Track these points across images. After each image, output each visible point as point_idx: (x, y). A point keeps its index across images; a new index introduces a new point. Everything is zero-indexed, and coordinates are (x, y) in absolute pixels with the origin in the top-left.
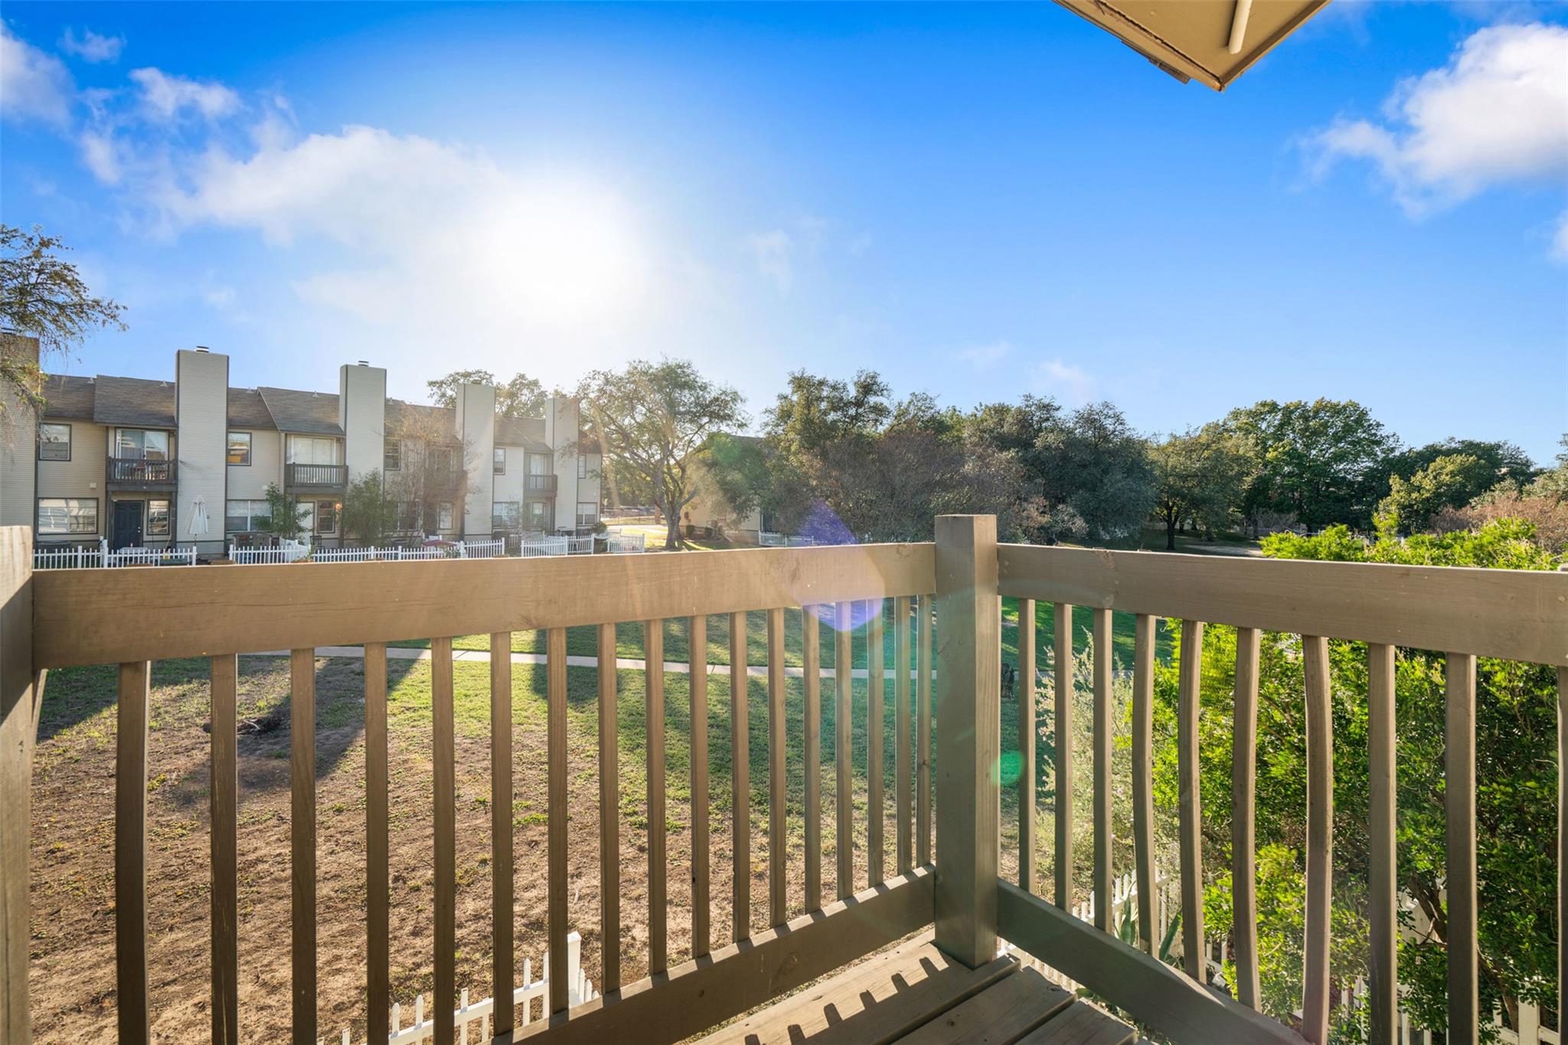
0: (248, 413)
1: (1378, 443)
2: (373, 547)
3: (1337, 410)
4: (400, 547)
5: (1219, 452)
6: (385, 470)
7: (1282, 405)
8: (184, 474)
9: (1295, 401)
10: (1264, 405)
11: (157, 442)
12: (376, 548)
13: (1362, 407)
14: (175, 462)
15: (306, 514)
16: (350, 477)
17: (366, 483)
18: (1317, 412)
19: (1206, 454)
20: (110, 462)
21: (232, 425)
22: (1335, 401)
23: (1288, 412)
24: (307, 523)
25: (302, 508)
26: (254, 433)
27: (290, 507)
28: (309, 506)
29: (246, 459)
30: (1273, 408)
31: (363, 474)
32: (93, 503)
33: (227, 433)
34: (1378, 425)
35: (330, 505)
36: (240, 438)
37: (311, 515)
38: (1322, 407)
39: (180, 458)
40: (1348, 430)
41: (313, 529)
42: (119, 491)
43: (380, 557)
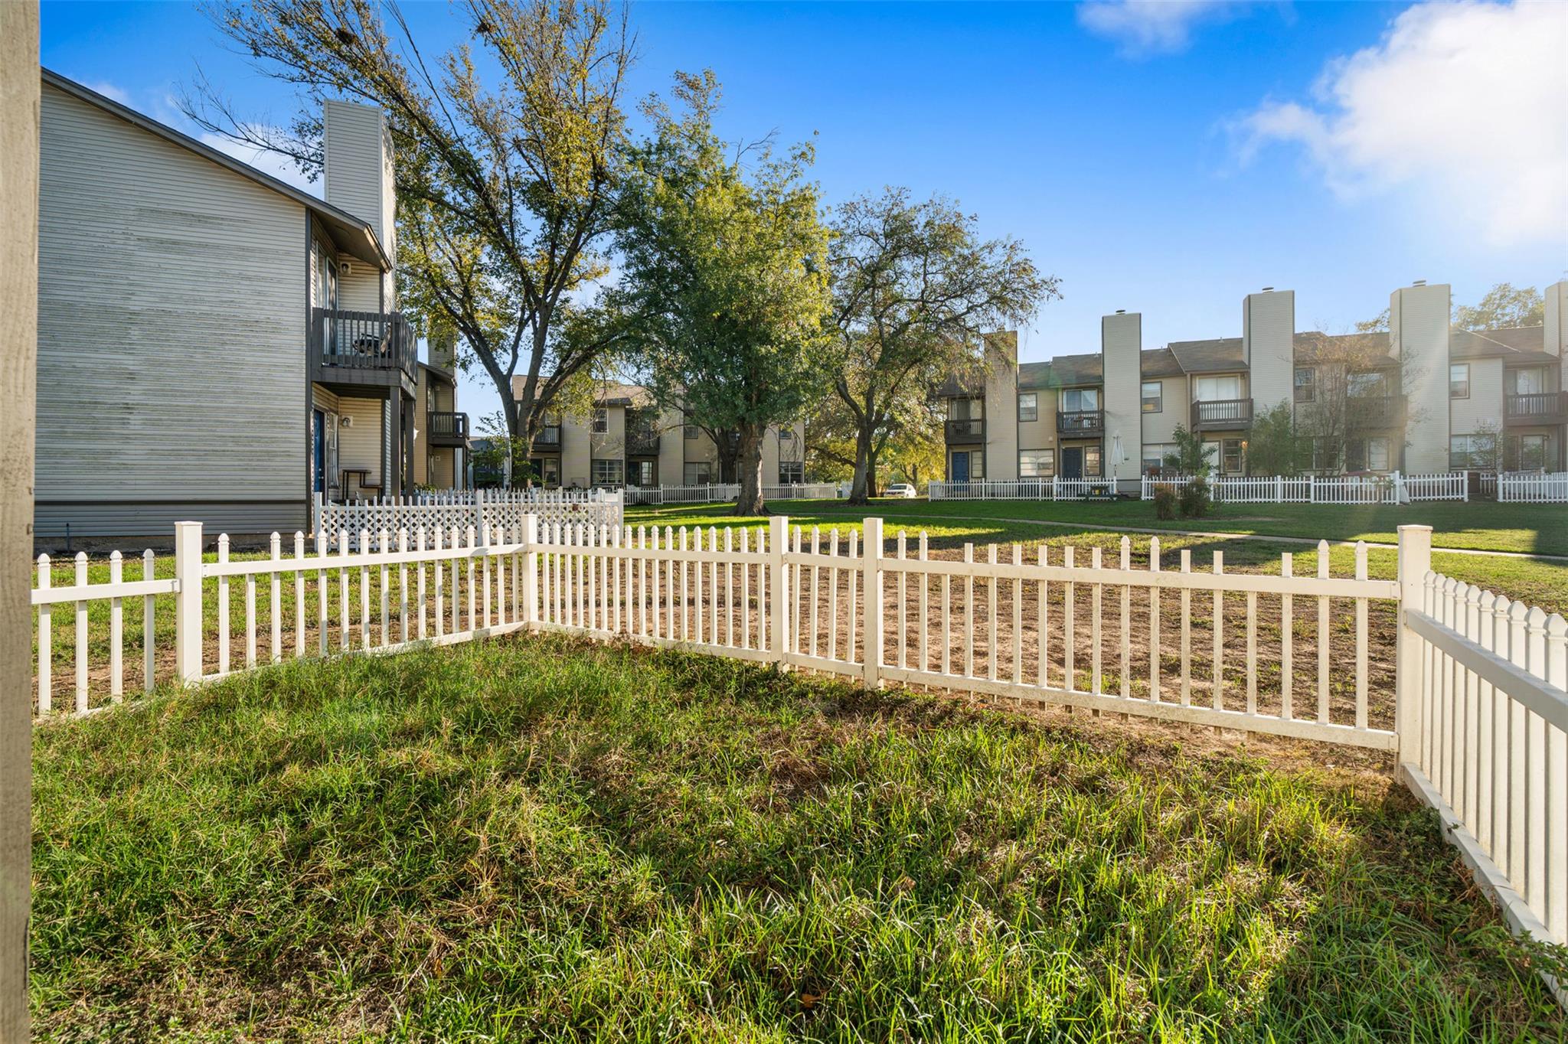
0: (1159, 366)
2: (1279, 477)
4: (1312, 478)
6: (1295, 403)
8: (1109, 421)
11: (1090, 399)
12: (1283, 477)
14: (1102, 412)
15: (1212, 451)
16: (1256, 412)
17: (1273, 415)
20: (1059, 416)
21: (1146, 377)
24: (1214, 460)
25: (1206, 446)
26: (1164, 381)
27: (1196, 447)
28: (1215, 445)
29: (1157, 403)
31: (1270, 407)
32: (1051, 453)
33: (1143, 383)
35: (1236, 443)
36: (1152, 389)
37: (1217, 452)
39: (1106, 409)
41: (1218, 467)
42: (1067, 439)
43: (1288, 491)
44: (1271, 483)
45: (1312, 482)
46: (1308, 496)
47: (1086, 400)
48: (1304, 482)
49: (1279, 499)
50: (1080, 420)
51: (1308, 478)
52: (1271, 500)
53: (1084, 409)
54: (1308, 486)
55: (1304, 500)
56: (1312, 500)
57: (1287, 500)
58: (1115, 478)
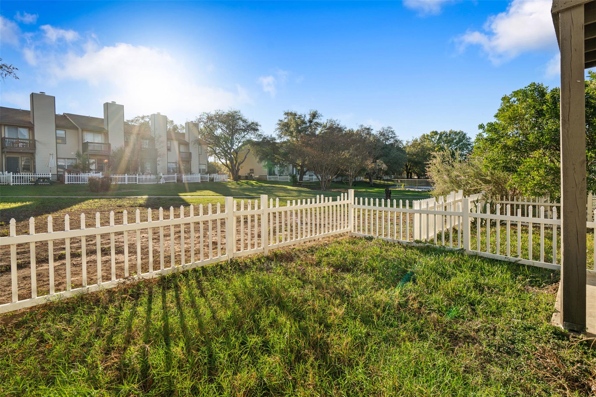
1: (470, 145)
3: (456, 134)
4: (137, 175)
5: (423, 146)
7: (439, 132)
9: (443, 131)
10: (433, 132)
11: (24, 133)
13: (464, 132)
15: (93, 163)
16: (111, 149)
18: (450, 134)
19: (419, 147)
20: (3, 140)
21: (57, 127)
22: (456, 131)
23: (441, 135)
26: (68, 130)
27: (86, 160)
28: (93, 160)
29: (64, 141)
30: (436, 133)
31: (117, 147)
33: (56, 130)
34: (470, 138)
35: (102, 160)
36: (62, 132)
37: (94, 164)
38: (451, 132)
39: (36, 138)
40: (460, 141)
41: (95, 170)
42: (10, 152)
43: (129, 179)
44: (124, 176)
45: (137, 176)
46: (136, 181)
47: (21, 133)
48: (135, 176)
49: (126, 183)
50: (18, 143)
51: (136, 175)
52: (124, 183)
53: (20, 137)
54: (136, 178)
55: (135, 183)
56: (138, 183)
57: (129, 183)
58: (50, 174)
